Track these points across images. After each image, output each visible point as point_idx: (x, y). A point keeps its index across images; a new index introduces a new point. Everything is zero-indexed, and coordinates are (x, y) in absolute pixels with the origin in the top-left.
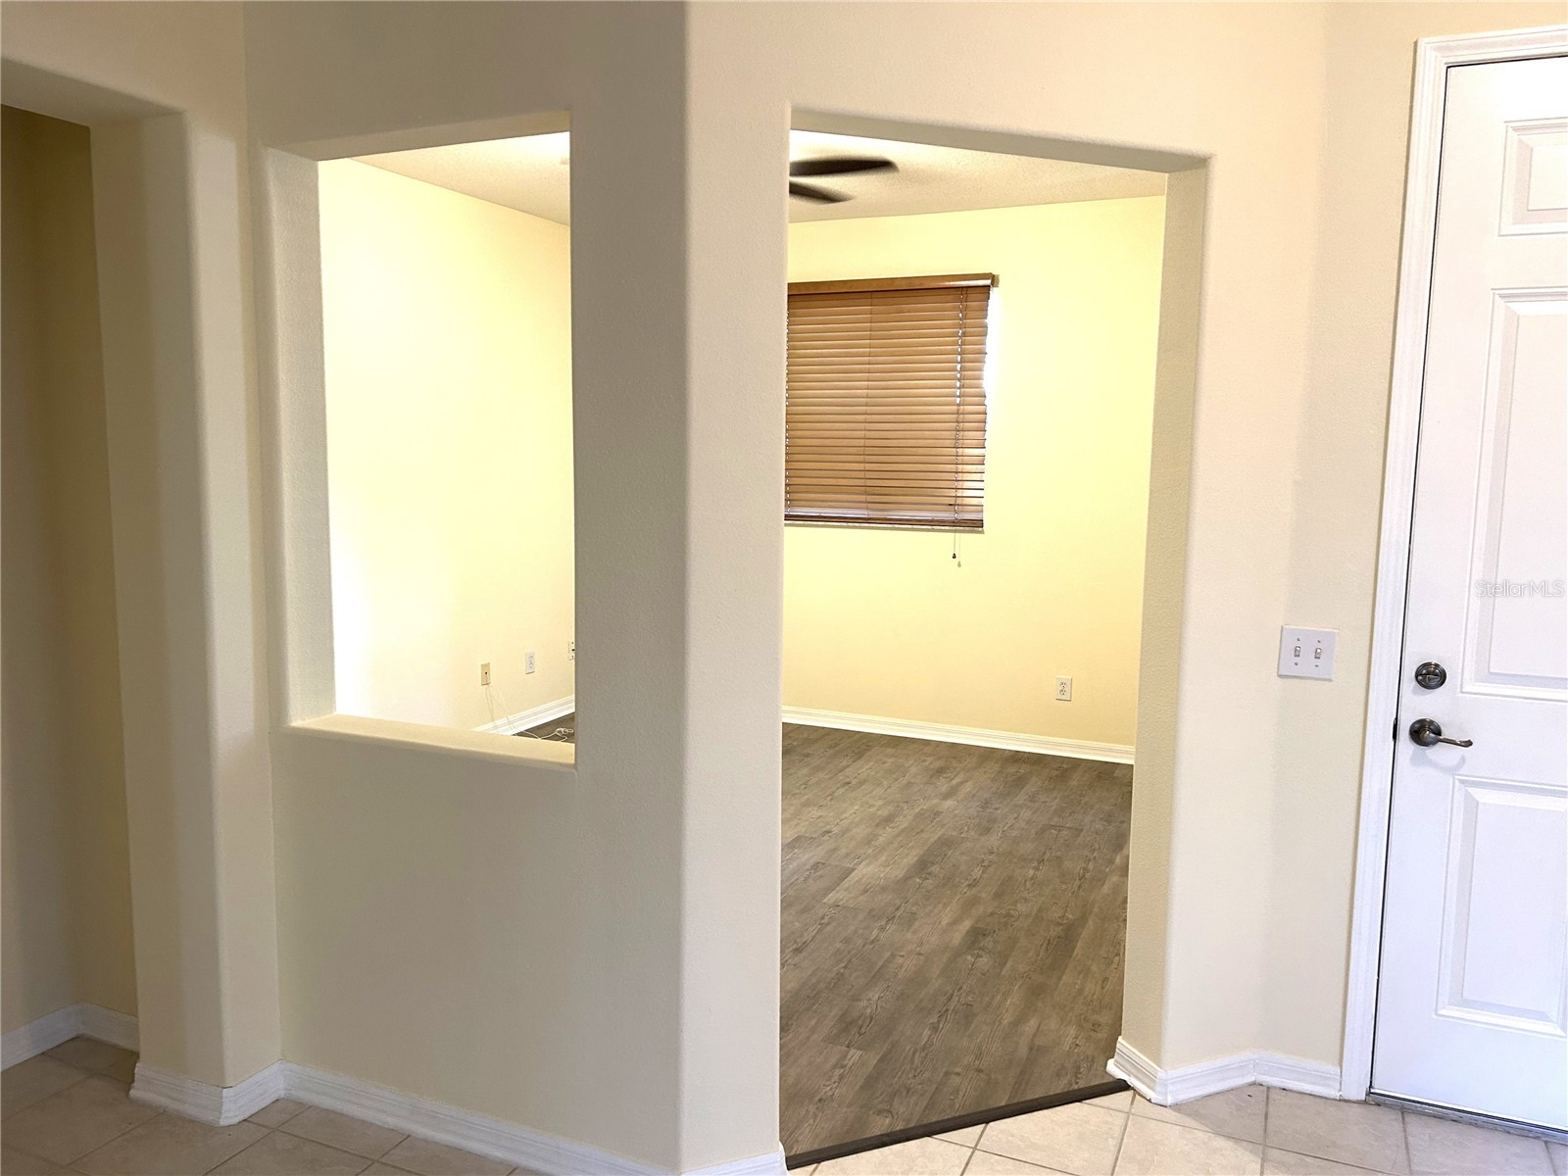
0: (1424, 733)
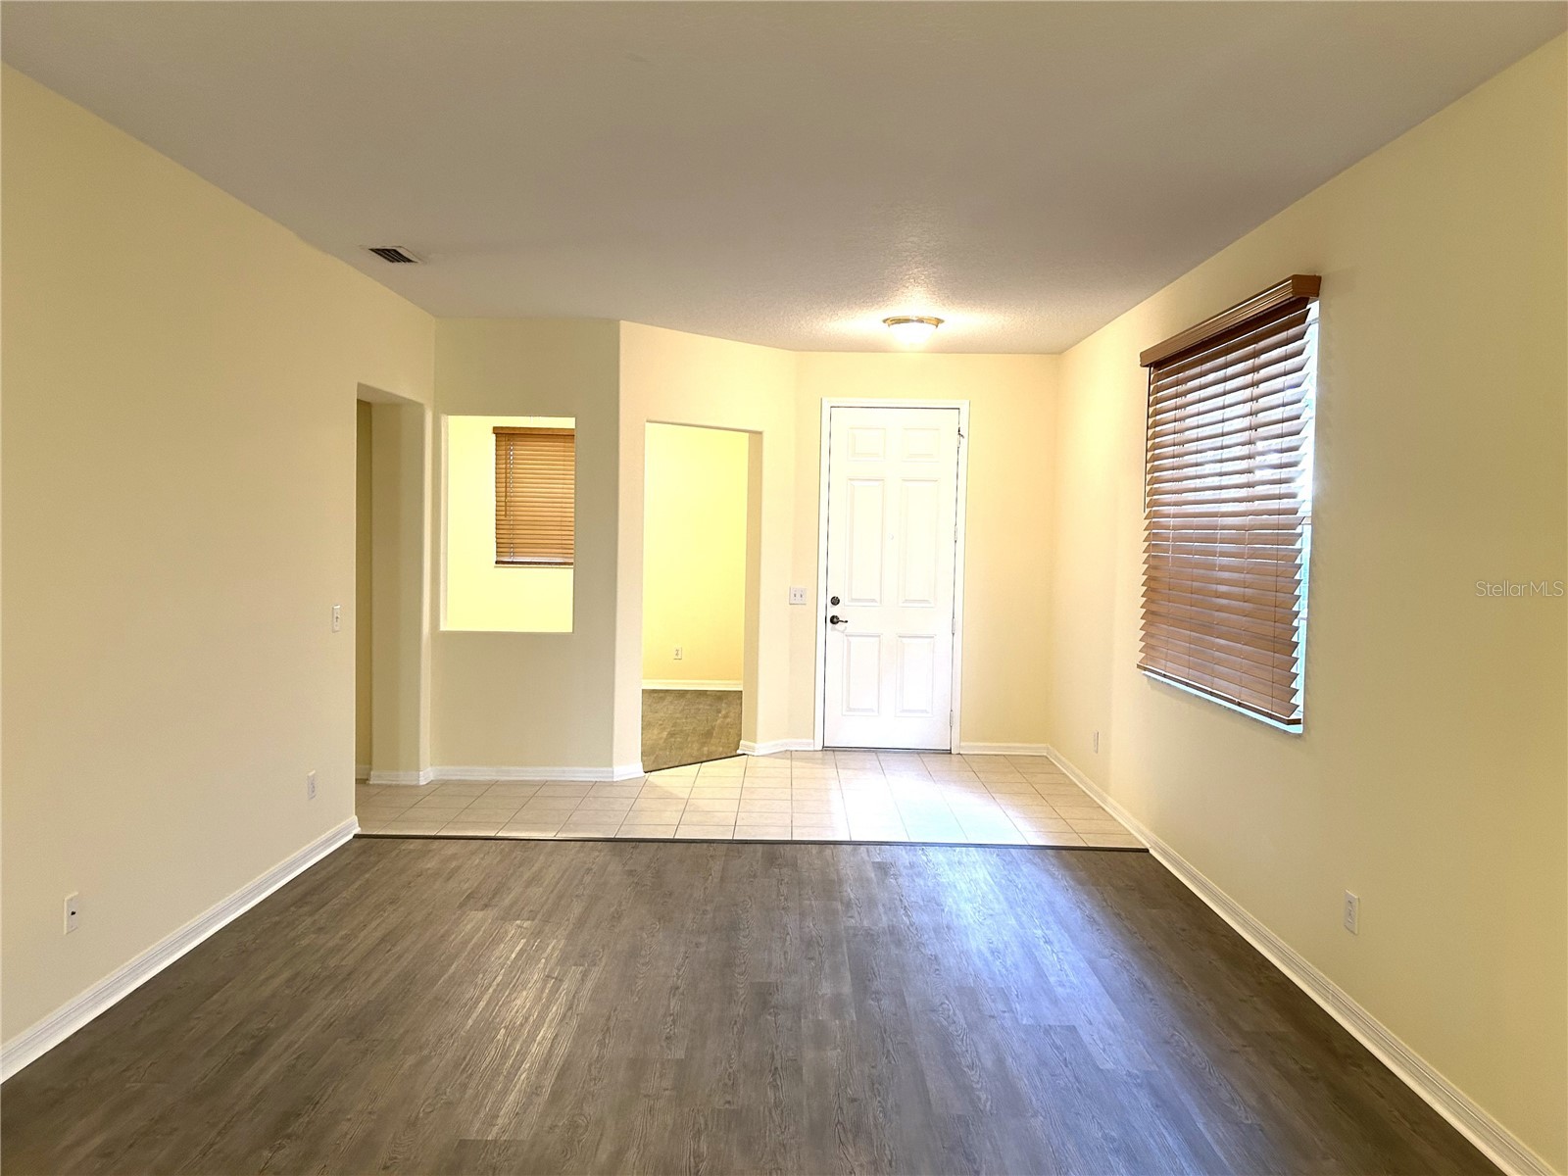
0: (834, 620)
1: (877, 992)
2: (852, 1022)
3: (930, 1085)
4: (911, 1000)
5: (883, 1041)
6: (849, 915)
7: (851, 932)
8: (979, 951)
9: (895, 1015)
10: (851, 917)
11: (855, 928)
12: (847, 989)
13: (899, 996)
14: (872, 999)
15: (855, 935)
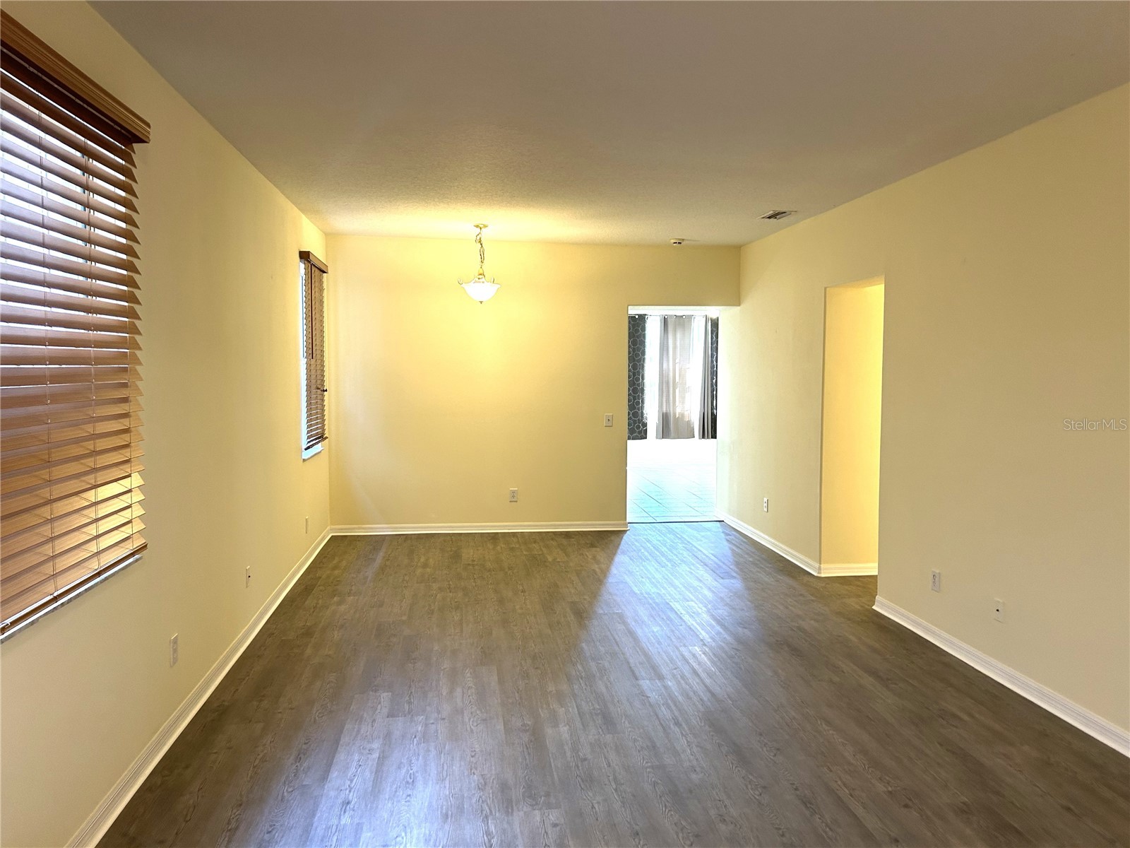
1: (526, 731)
2: (542, 708)
3: (495, 678)
4: (500, 727)
5: (521, 698)
6: (558, 828)
7: (553, 800)
8: (426, 783)
9: (512, 715)
10: (555, 825)
11: (549, 806)
12: (549, 731)
13: (508, 730)
14: (529, 725)
15: (548, 795)
